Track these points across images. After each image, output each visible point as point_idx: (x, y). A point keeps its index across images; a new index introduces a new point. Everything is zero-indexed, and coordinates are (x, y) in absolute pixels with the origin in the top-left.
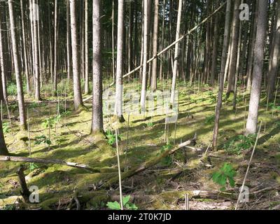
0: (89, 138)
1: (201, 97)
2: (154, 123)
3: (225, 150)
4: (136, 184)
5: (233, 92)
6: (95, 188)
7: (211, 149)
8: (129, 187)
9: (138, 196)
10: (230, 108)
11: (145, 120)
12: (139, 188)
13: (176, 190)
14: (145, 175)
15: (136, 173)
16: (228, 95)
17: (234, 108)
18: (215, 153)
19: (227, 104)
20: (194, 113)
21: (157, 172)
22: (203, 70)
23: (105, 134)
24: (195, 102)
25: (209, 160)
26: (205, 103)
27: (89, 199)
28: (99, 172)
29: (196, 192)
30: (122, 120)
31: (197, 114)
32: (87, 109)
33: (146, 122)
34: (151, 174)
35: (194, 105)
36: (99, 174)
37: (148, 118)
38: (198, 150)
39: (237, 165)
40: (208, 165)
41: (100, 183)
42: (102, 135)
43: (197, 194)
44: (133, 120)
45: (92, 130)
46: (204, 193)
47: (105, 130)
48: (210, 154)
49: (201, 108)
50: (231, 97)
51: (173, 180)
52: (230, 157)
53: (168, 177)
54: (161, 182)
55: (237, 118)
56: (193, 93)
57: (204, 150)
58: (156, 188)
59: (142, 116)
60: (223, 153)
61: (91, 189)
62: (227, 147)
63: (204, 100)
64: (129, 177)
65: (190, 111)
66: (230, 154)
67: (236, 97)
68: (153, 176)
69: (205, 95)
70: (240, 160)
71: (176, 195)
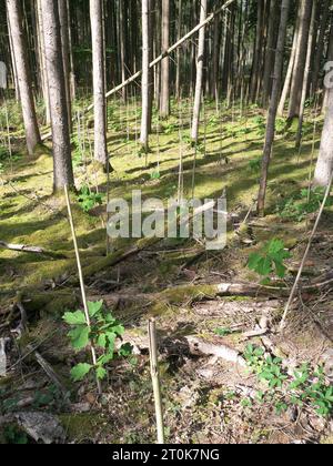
0: (49, 202)
1: (243, 127)
2: (162, 173)
3: (278, 215)
4: (124, 276)
5: (297, 116)
6: (54, 285)
7: (255, 215)
8: (112, 282)
9: (126, 296)
10: (291, 145)
11: (148, 168)
12: (130, 283)
13: (191, 284)
14: (141, 261)
15: (125, 258)
16: (290, 121)
17: (298, 145)
18: (261, 221)
19: (287, 138)
20: (231, 153)
21: (161, 255)
22: (250, 80)
23: (78, 193)
24: (234, 135)
25: (249, 231)
26: (250, 136)
27: (45, 305)
28: (65, 258)
29: (223, 287)
30: (108, 169)
31: (236, 156)
32: (50, 152)
33: (150, 171)
34: (151, 258)
35: (232, 140)
36: (64, 261)
37: (153, 165)
38: (234, 215)
39: (295, 240)
40: (248, 241)
41: (64, 276)
42: (72, 195)
43: (225, 290)
44: (129, 168)
45: (55, 187)
46: (237, 287)
47: (78, 187)
48: (253, 222)
49: (244, 146)
50: (294, 127)
51: (188, 267)
52: (285, 226)
53: (179, 262)
54: (168, 271)
55: (302, 160)
56: (230, 119)
57: (242, 216)
58: (159, 281)
59: (142, 162)
60: (272, 220)
61: (48, 287)
62: (281, 209)
63: (248, 131)
64: (113, 265)
65: (225, 151)
66: (286, 221)
67: (301, 126)
68: (154, 261)
69: (252, 123)
70: (301, 231)
71: (189, 292)
